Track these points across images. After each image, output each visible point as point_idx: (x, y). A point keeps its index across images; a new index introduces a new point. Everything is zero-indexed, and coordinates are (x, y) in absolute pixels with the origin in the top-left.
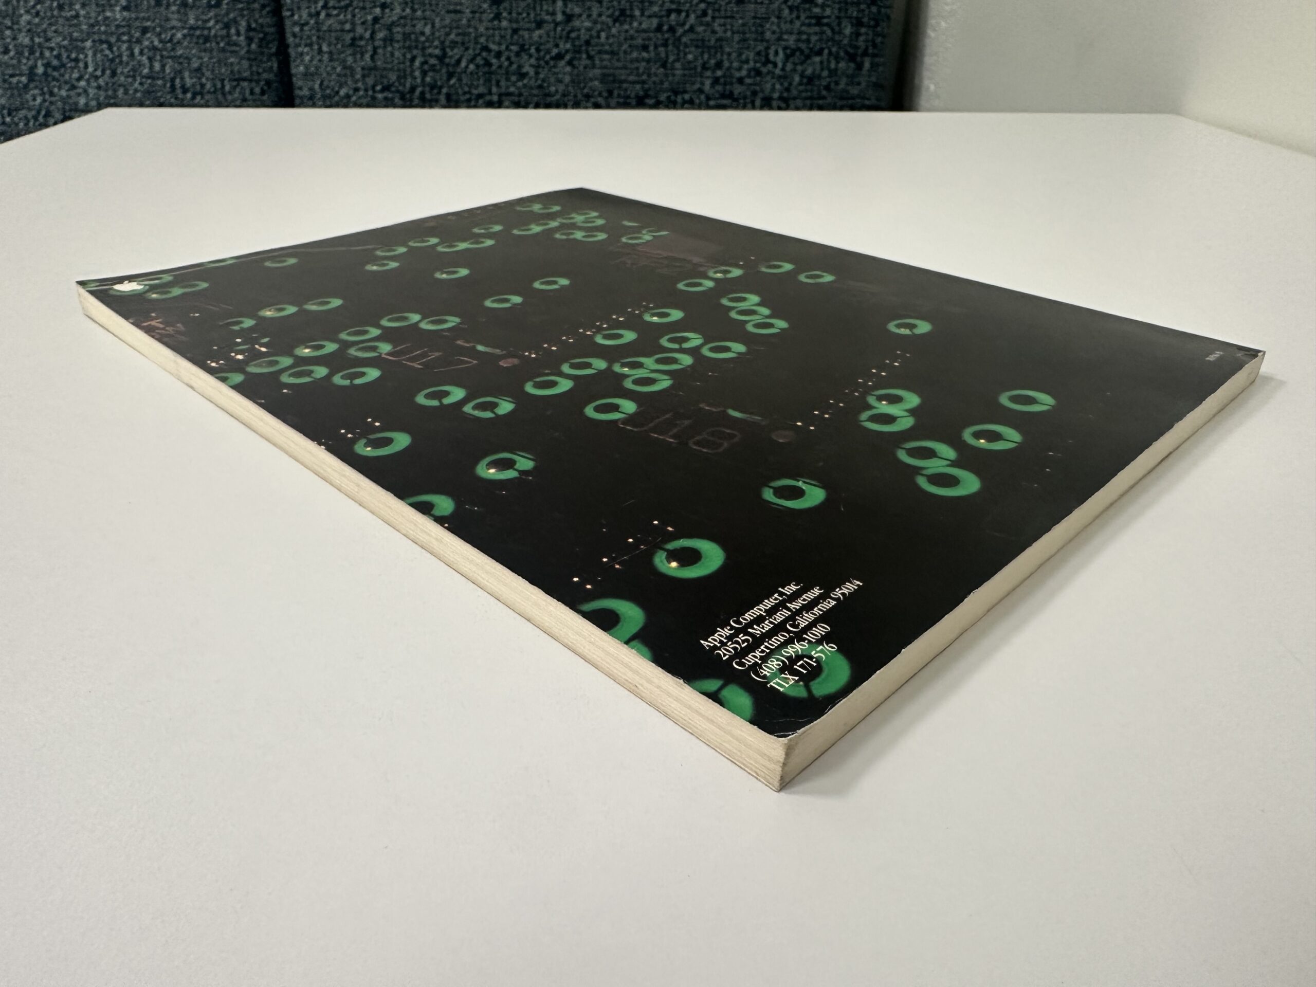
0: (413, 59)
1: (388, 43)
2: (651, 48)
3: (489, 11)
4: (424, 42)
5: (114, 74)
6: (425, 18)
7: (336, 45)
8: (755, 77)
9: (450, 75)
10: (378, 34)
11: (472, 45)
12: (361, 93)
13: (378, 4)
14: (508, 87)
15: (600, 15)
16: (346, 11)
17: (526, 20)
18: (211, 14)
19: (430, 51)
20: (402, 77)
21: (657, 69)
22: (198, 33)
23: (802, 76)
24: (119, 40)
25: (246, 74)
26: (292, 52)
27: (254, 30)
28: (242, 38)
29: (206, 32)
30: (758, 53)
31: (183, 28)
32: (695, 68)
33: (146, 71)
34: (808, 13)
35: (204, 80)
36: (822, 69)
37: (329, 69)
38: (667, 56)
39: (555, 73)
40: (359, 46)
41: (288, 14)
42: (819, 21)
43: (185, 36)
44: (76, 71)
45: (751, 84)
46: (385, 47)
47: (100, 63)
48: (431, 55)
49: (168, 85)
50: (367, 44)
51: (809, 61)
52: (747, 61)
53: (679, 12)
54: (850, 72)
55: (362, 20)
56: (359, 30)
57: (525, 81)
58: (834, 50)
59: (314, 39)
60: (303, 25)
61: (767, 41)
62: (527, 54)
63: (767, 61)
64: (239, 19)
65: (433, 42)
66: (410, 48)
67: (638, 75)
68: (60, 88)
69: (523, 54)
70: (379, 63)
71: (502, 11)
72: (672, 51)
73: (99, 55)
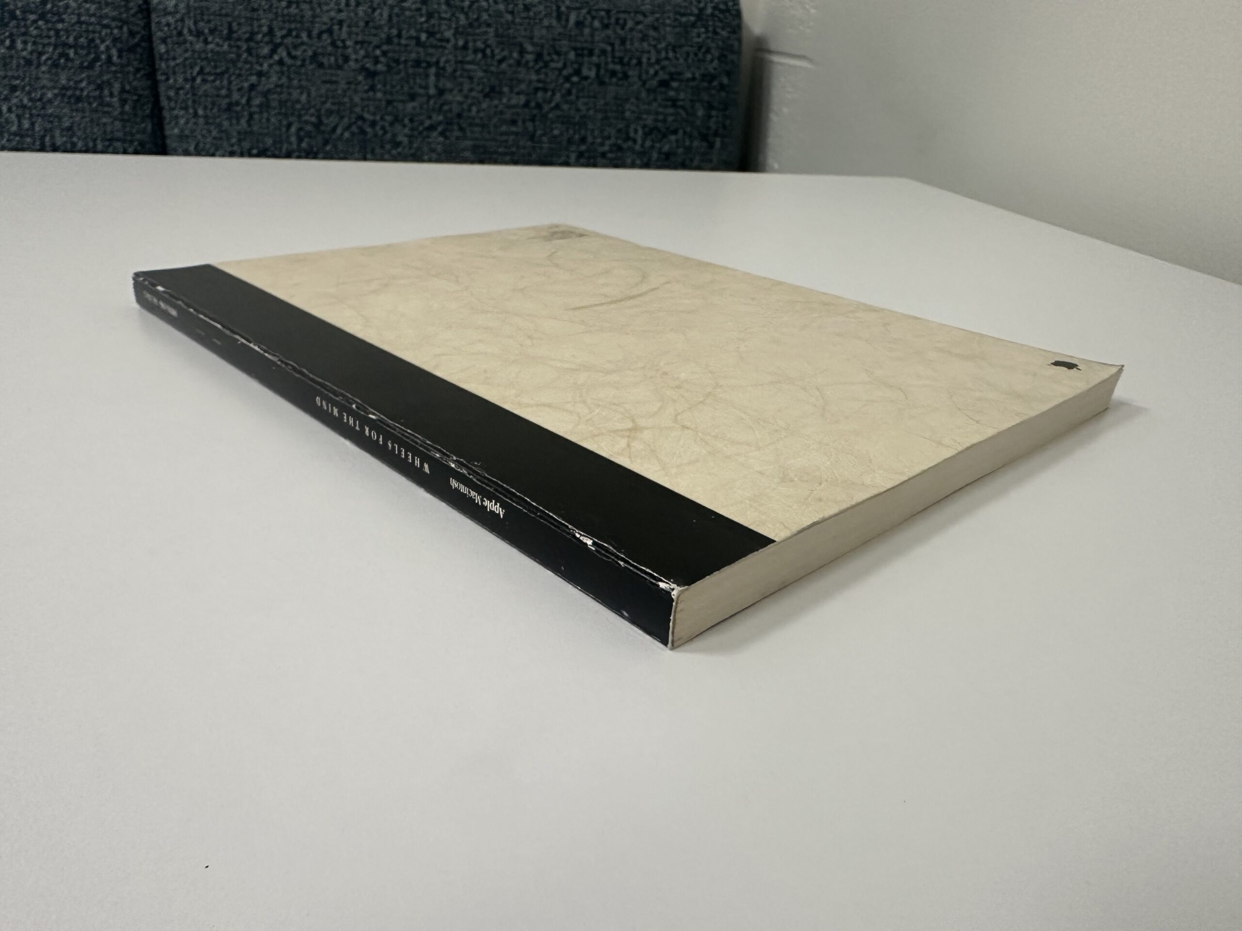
0: (289, 126)
1: (264, 109)
2: (520, 123)
3: (363, 83)
4: (300, 110)
6: (300, 87)
7: (212, 109)
8: (616, 152)
9: (326, 142)
10: (254, 100)
11: (347, 115)
13: (254, 72)
15: (471, 90)
16: (222, 79)
17: (400, 92)
18: (84, 75)
19: (307, 118)
22: (69, 93)
23: (660, 153)
25: (120, 134)
26: (166, 114)
27: (128, 92)
28: (115, 99)
29: (78, 93)
30: (619, 131)
31: (55, 88)
32: (561, 142)
33: (14, 128)
34: (663, 96)
35: (75, 139)
36: (678, 147)
37: (204, 132)
38: (535, 131)
39: (429, 144)
40: (235, 111)
41: (163, 78)
42: (674, 102)
43: (56, 96)
46: (261, 112)
48: (306, 122)
49: (38, 143)
50: (243, 110)
51: (666, 139)
52: (609, 138)
53: (545, 90)
54: (703, 150)
55: (239, 86)
56: (236, 96)
57: (400, 150)
58: (688, 129)
59: (190, 103)
60: (178, 90)
61: (628, 120)
62: (400, 124)
63: (628, 138)
64: (112, 81)
65: (309, 109)
66: (286, 115)
67: (507, 147)
69: (397, 124)
70: (255, 128)
71: (377, 83)
72: (539, 126)
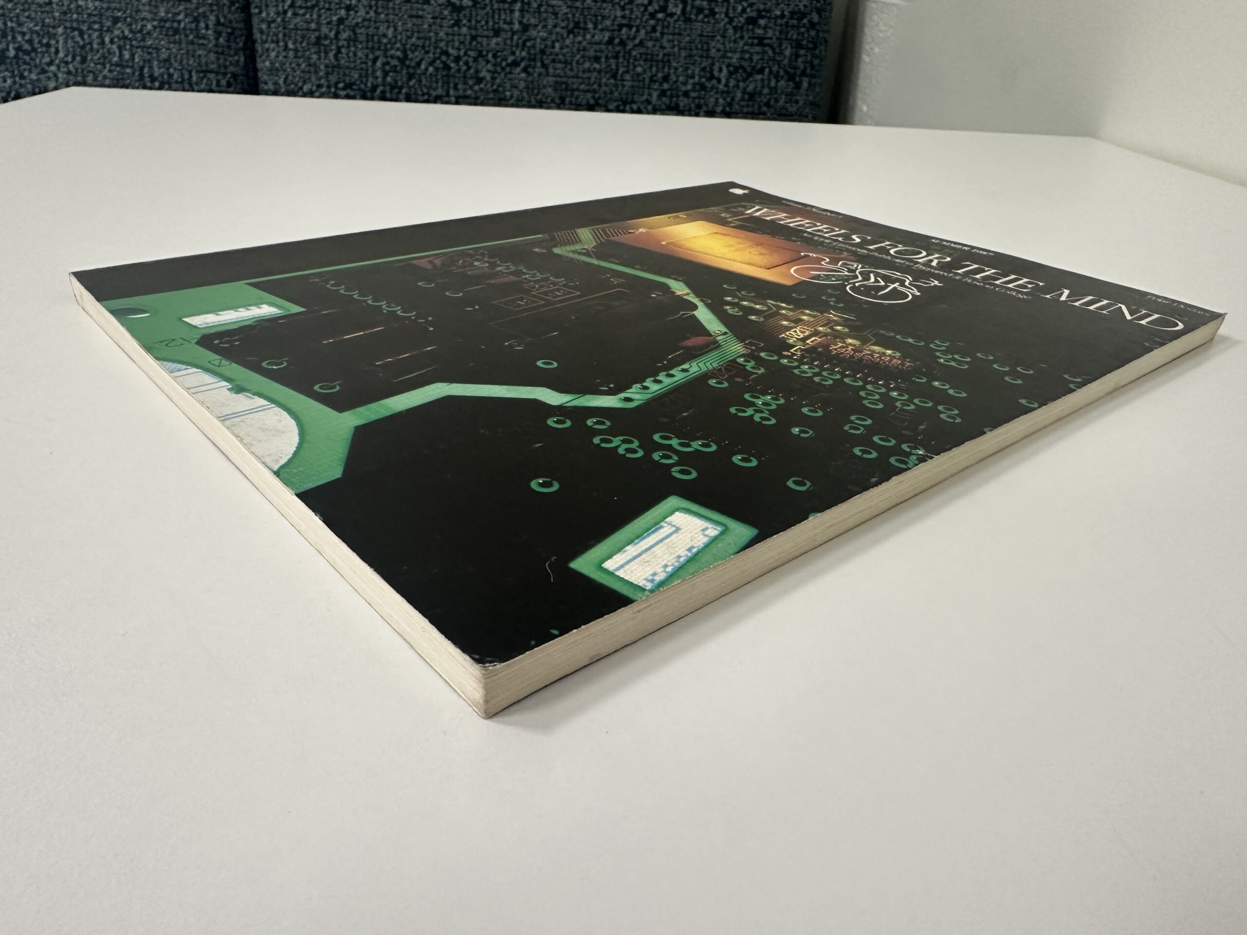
0: (375, 60)
1: (352, 43)
2: (603, 60)
3: (449, 17)
4: (386, 44)
5: (84, 60)
6: (388, 21)
7: (301, 43)
8: (699, 91)
9: (411, 77)
10: (342, 34)
11: (432, 50)
12: (324, 90)
13: (343, 5)
14: (465, 90)
15: (555, 26)
16: (312, 12)
17: (485, 28)
18: (181, 8)
19: (393, 52)
20: (364, 76)
21: (608, 79)
22: (168, 25)
23: (744, 92)
24: (90, 28)
25: (213, 66)
26: (259, 47)
27: (223, 25)
28: (210, 32)
29: (175, 25)
30: (703, 69)
31: (154, 20)
32: (644, 79)
33: (116, 59)
34: (750, 34)
35: (171, 70)
36: (763, 87)
37: (293, 65)
38: (618, 70)
39: (510, 79)
40: (324, 45)
41: (257, 11)
42: (761, 41)
43: (155, 27)
44: (46, 55)
45: (694, 98)
46: (348, 47)
47: (71, 49)
48: (392, 57)
49: (137, 73)
50: (331, 43)
51: (751, 79)
52: (693, 77)
53: (630, 27)
54: (789, 90)
55: (328, 20)
56: (324, 30)
57: (482, 86)
58: (775, 69)
59: (281, 36)
60: (270, 23)
61: (713, 58)
62: (484, 60)
63: (712, 77)
64: (208, 13)
65: (395, 43)
66: (372, 49)
67: (589, 84)
68: (30, 71)
69: (480, 59)
70: (342, 62)
71: (462, 18)
72: (622, 63)
73: (70, 41)
